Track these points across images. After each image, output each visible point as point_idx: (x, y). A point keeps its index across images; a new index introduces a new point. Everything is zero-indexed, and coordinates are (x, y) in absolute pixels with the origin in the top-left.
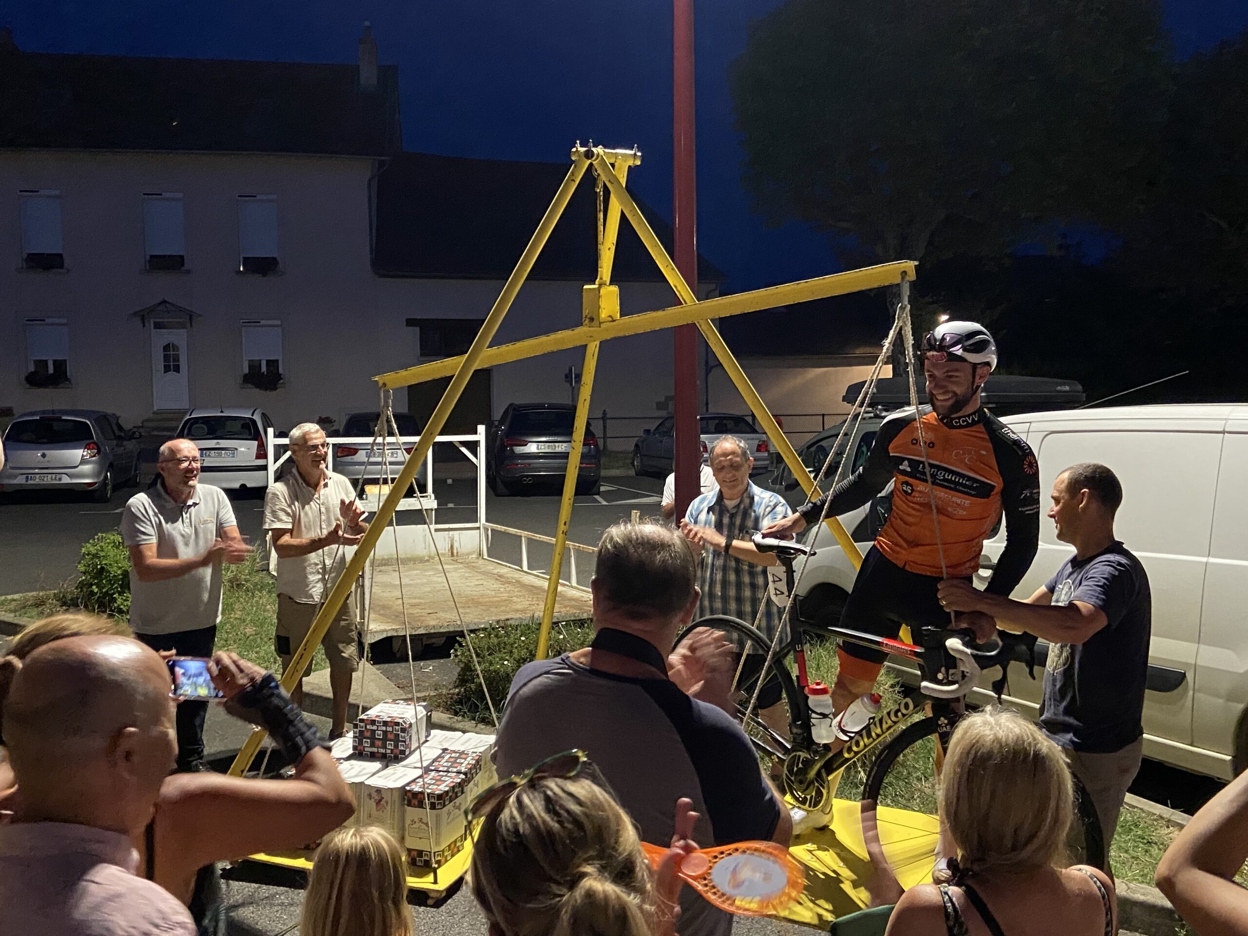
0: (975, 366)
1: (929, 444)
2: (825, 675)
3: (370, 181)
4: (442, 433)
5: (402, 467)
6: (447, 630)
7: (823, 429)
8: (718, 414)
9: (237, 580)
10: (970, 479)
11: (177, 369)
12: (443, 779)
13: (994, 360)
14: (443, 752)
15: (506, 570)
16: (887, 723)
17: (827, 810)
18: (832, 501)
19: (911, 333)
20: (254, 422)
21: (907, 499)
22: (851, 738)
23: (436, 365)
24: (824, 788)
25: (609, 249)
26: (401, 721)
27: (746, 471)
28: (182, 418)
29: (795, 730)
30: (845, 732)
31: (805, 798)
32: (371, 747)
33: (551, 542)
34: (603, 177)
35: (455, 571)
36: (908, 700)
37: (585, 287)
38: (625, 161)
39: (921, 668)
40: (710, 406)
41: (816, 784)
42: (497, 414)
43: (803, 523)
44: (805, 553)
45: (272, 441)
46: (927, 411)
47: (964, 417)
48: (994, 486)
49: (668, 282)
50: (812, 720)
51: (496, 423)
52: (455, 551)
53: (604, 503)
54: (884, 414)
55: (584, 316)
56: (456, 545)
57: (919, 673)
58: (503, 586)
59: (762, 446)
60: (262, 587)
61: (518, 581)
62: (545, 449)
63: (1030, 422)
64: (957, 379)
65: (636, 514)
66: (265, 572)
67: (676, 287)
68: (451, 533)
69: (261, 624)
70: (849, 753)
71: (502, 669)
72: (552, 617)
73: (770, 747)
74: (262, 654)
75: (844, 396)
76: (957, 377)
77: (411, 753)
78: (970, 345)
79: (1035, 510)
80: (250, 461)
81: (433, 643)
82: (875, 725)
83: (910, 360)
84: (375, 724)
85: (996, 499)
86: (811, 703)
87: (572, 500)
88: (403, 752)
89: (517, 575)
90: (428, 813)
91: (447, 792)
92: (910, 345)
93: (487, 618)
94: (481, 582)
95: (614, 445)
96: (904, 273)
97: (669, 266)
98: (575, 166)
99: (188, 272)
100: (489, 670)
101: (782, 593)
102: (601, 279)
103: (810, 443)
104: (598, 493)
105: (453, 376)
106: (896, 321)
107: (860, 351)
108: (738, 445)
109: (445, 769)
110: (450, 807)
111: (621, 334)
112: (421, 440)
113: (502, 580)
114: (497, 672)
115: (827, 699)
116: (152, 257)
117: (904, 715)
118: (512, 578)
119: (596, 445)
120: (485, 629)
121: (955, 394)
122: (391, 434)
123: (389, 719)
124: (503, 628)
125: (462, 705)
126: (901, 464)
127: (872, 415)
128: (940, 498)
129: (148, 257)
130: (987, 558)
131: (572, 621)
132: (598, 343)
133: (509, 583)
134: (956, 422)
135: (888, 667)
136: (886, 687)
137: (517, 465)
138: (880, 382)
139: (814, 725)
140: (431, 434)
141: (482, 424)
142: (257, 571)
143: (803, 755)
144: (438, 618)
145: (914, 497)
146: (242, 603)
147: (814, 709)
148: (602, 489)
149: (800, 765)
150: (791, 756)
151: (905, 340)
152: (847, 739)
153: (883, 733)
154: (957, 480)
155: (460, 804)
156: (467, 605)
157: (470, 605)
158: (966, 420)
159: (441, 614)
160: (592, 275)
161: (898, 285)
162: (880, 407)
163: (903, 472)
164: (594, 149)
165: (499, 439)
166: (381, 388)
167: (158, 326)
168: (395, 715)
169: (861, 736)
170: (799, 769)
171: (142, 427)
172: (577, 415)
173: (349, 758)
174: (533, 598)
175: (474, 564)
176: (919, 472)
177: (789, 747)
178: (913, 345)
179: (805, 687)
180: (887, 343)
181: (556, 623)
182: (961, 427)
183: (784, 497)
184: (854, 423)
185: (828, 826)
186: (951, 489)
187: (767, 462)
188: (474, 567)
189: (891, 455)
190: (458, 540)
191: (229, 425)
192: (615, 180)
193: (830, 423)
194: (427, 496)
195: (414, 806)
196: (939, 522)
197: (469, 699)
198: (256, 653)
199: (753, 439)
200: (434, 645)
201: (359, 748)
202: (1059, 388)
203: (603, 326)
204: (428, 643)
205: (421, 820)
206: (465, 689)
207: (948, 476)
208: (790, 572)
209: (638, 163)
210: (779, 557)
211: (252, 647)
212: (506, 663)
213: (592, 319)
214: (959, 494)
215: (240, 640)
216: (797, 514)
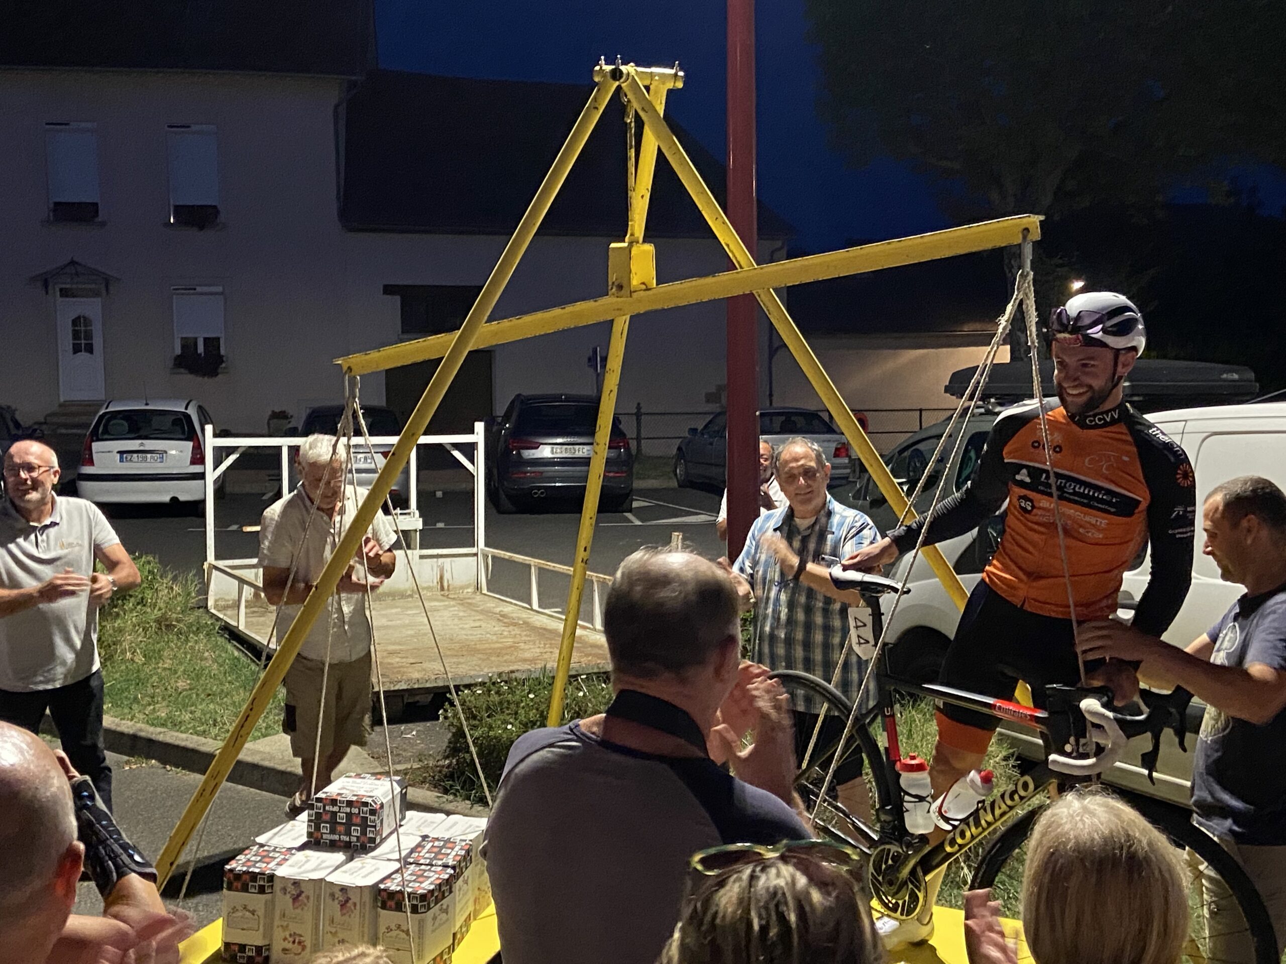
0: (1117, 352)
1: (1055, 448)
2: (919, 744)
3: (337, 107)
4: (426, 433)
5: (377, 475)
6: (435, 685)
7: (921, 428)
8: (784, 408)
9: (167, 620)
10: (1109, 492)
11: (90, 349)
12: (425, 874)
13: (1141, 342)
14: (423, 840)
15: (511, 608)
16: (1000, 808)
17: (925, 919)
18: (932, 524)
19: (1034, 307)
20: (188, 417)
21: (1026, 519)
22: (955, 827)
23: (418, 345)
24: (920, 891)
25: (642, 197)
26: (370, 800)
27: (822, 483)
28: (98, 412)
29: (883, 817)
30: (947, 820)
31: (897, 904)
32: (330, 833)
33: (568, 572)
34: (635, 105)
35: (445, 609)
36: (1027, 778)
37: (613, 245)
38: (664, 83)
39: (1043, 736)
40: (774, 398)
41: (910, 886)
42: (500, 410)
43: (895, 550)
44: (895, 590)
45: (211, 442)
46: (1053, 404)
47: (1102, 413)
48: (1139, 502)
49: (716, 238)
50: (905, 804)
51: (500, 420)
52: (445, 585)
53: (638, 523)
54: (998, 409)
55: (610, 283)
56: (447, 576)
57: (1040, 742)
58: (507, 629)
59: (842, 450)
60: (198, 629)
61: (525, 623)
62: (561, 453)
63: (1186, 421)
64: (1093, 369)
65: (677, 537)
66: (201, 610)
67: (728, 245)
68: (441, 560)
69: (197, 675)
70: (952, 846)
71: (504, 736)
72: (568, 670)
73: (852, 839)
74: (198, 714)
75: (946, 387)
76: (1093, 366)
77: (383, 840)
78: (1111, 326)
79: (1189, 534)
80: (181, 467)
81: (418, 702)
82: (985, 810)
83: (1033, 343)
84: (336, 805)
85: (1139, 519)
86: (903, 782)
87: (594, 519)
88: (373, 840)
89: (525, 615)
90: (409, 920)
91: (432, 892)
92: (1034, 323)
93: (486, 670)
94: (477, 624)
95: (648, 448)
96: (1026, 230)
97: (719, 219)
98: (599, 90)
99: (103, 224)
100: (489, 736)
101: (867, 642)
102: (632, 235)
103: (903, 446)
104: (630, 510)
105: (443, 358)
106: (1016, 293)
107: (968, 328)
108: (811, 448)
109: (428, 861)
110: (436, 909)
111: (659, 306)
112: (400, 441)
113: (506, 620)
114: (498, 738)
115: (924, 777)
116: (57, 204)
117: (1021, 798)
118: (519, 618)
119: (627, 448)
120: (483, 684)
121: (1090, 387)
122: (358, 433)
123: (354, 799)
124: (506, 682)
125: (454, 781)
126: (1018, 473)
127: (982, 410)
128: (1069, 517)
129: (52, 206)
130: (1129, 595)
131: (595, 673)
132: (628, 317)
133: (515, 625)
134: (1090, 421)
135: (1000, 734)
136: (997, 759)
137: (526, 473)
138: (996, 367)
139: (907, 811)
140: (413, 435)
141: (481, 421)
142: (192, 608)
143: (894, 848)
144: (424, 670)
145: (1036, 515)
146: (172, 650)
147: (907, 790)
148: (635, 504)
149: (890, 862)
150: (879, 849)
151: (1027, 318)
152: (949, 828)
153: (996, 820)
154: (1091, 493)
155: (448, 906)
156: (460, 653)
157: (465, 653)
158: (1104, 419)
159: (426, 665)
160: (620, 230)
161: (1019, 245)
162: (993, 400)
163: (1021, 484)
164: (623, 68)
165: (502, 439)
166: (346, 373)
167: (64, 293)
168: (362, 792)
169: (968, 825)
170: (889, 867)
171: (45, 423)
172: (601, 409)
173: (303, 847)
174: (545, 644)
175: (469, 601)
176: (1042, 484)
177: (876, 839)
178: (1036, 323)
179: (896, 761)
180: (1003, 321)
181: (575, 677)
182: (1096, 427)
183: (871, 517)
184: (961, 420)
185: (927, 941)
186: (1083, 505)
187: (848, 471)
188: (470, 604)
189: (1006, 461)
190: (449, 569)
191: (156, 422)
192: (649, 107)
193: (929, 420)
194: (409, 514)
195: (390, 909)
196: (1068, 548)
197: (463, 773)
198: (191, 713)
199: (829, 441)
200: (420, 704)
201: (315, 835)
202: (1225, 376)
203: (635, 295)
204: (409, 701)
205: (399, 927)
206: (457, 761)
207: (1080, 488)
208: (877, 615)
209: (680, 85)
210: (863, 596)
211: (185, 706)
212: (509, 727)
213: (620, 287)
214: (1094, 512)
215: (171, 695)
216: (887, 540)
